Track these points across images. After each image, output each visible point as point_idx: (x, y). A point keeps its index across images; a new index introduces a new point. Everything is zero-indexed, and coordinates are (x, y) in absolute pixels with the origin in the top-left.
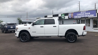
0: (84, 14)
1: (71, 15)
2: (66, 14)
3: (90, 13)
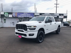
3: (30, 15)
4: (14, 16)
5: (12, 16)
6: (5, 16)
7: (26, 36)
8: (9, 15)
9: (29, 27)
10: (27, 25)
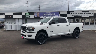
0: (49, 14)
1: (37, 14)
2: (32, 13)
3: (54, 14)
4: (36, 17)
5: (34, 17)
6: (27, 17)
7: (26, 37)
8: (31, 15)
9: (28, 28)
10: (27, 27)
